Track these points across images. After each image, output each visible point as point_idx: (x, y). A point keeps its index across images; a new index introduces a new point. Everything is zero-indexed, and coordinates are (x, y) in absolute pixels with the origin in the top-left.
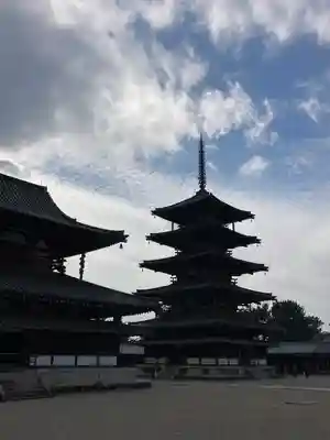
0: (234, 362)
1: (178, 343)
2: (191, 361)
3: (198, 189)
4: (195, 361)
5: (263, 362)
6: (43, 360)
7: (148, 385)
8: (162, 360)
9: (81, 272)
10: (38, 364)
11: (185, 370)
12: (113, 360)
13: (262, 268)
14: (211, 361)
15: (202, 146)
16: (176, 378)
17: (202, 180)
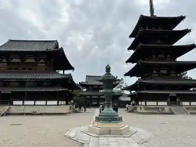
11: (136, 108)
13: (194, 46)
17: (152, 10)
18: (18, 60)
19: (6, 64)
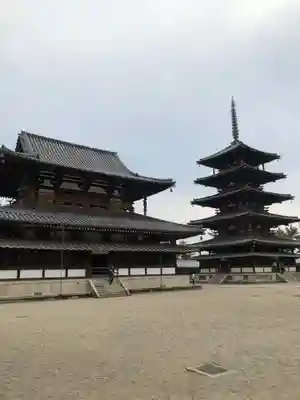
0: (269, 269)
1: (223, 257)
2: (234, 270)
3: (233, 140)
4: (238, 270)
5: (293, 269)
6: (123, 272)
7: (199, 288)
8: (213, 270)
9: (145, 210)
10: (120, 274)
11: (230, 277)
12: (172, 270)
13: (288, 197)
14: (250, 270)
15: (233, 105)
16: (225, 282)
17: (235, 133)
18: (75, 187)
19: (52, 191)
